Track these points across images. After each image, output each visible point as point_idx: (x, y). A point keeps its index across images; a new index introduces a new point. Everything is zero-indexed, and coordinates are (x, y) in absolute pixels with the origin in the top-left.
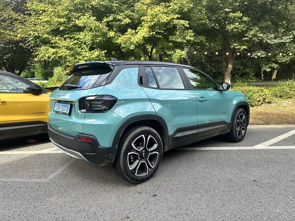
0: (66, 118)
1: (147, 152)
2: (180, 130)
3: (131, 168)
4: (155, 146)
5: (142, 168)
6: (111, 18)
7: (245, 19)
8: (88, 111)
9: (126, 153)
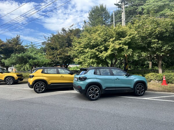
0: (76, 82)
1: (95, 93)
2: (107, 88)
3: (90, 96)
4: (98, 91)
5: (93, 97)
6: (97, 48)
7: (160, 42)
8: (81, 80)
9: (88, 92)
